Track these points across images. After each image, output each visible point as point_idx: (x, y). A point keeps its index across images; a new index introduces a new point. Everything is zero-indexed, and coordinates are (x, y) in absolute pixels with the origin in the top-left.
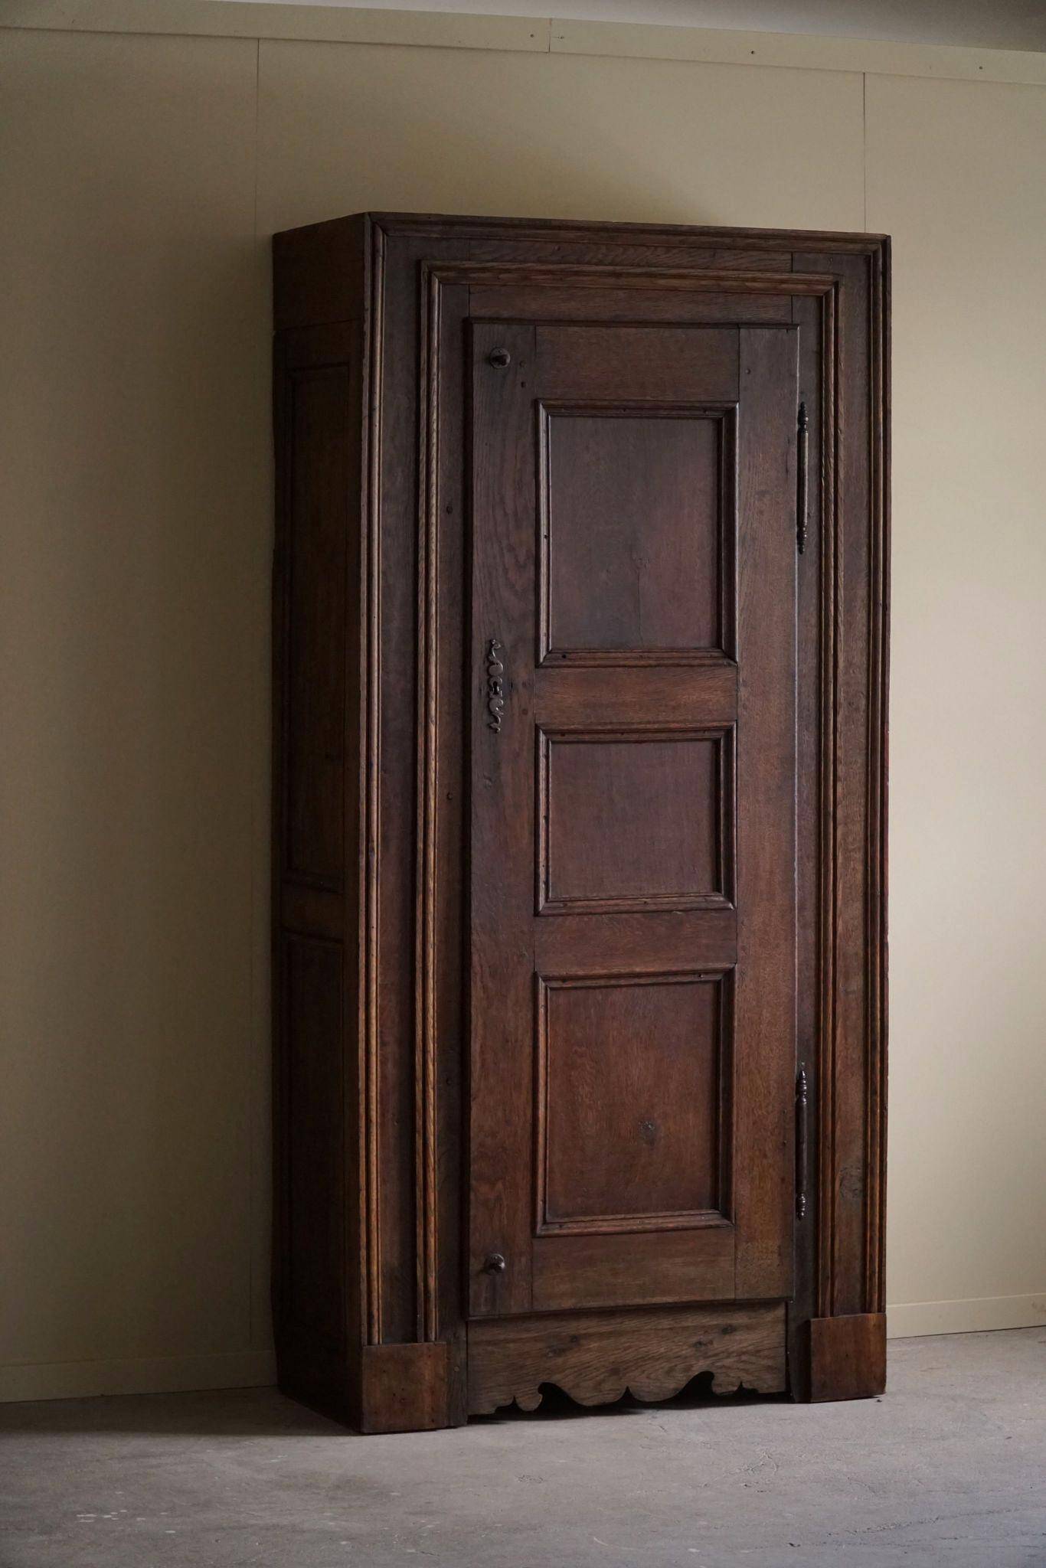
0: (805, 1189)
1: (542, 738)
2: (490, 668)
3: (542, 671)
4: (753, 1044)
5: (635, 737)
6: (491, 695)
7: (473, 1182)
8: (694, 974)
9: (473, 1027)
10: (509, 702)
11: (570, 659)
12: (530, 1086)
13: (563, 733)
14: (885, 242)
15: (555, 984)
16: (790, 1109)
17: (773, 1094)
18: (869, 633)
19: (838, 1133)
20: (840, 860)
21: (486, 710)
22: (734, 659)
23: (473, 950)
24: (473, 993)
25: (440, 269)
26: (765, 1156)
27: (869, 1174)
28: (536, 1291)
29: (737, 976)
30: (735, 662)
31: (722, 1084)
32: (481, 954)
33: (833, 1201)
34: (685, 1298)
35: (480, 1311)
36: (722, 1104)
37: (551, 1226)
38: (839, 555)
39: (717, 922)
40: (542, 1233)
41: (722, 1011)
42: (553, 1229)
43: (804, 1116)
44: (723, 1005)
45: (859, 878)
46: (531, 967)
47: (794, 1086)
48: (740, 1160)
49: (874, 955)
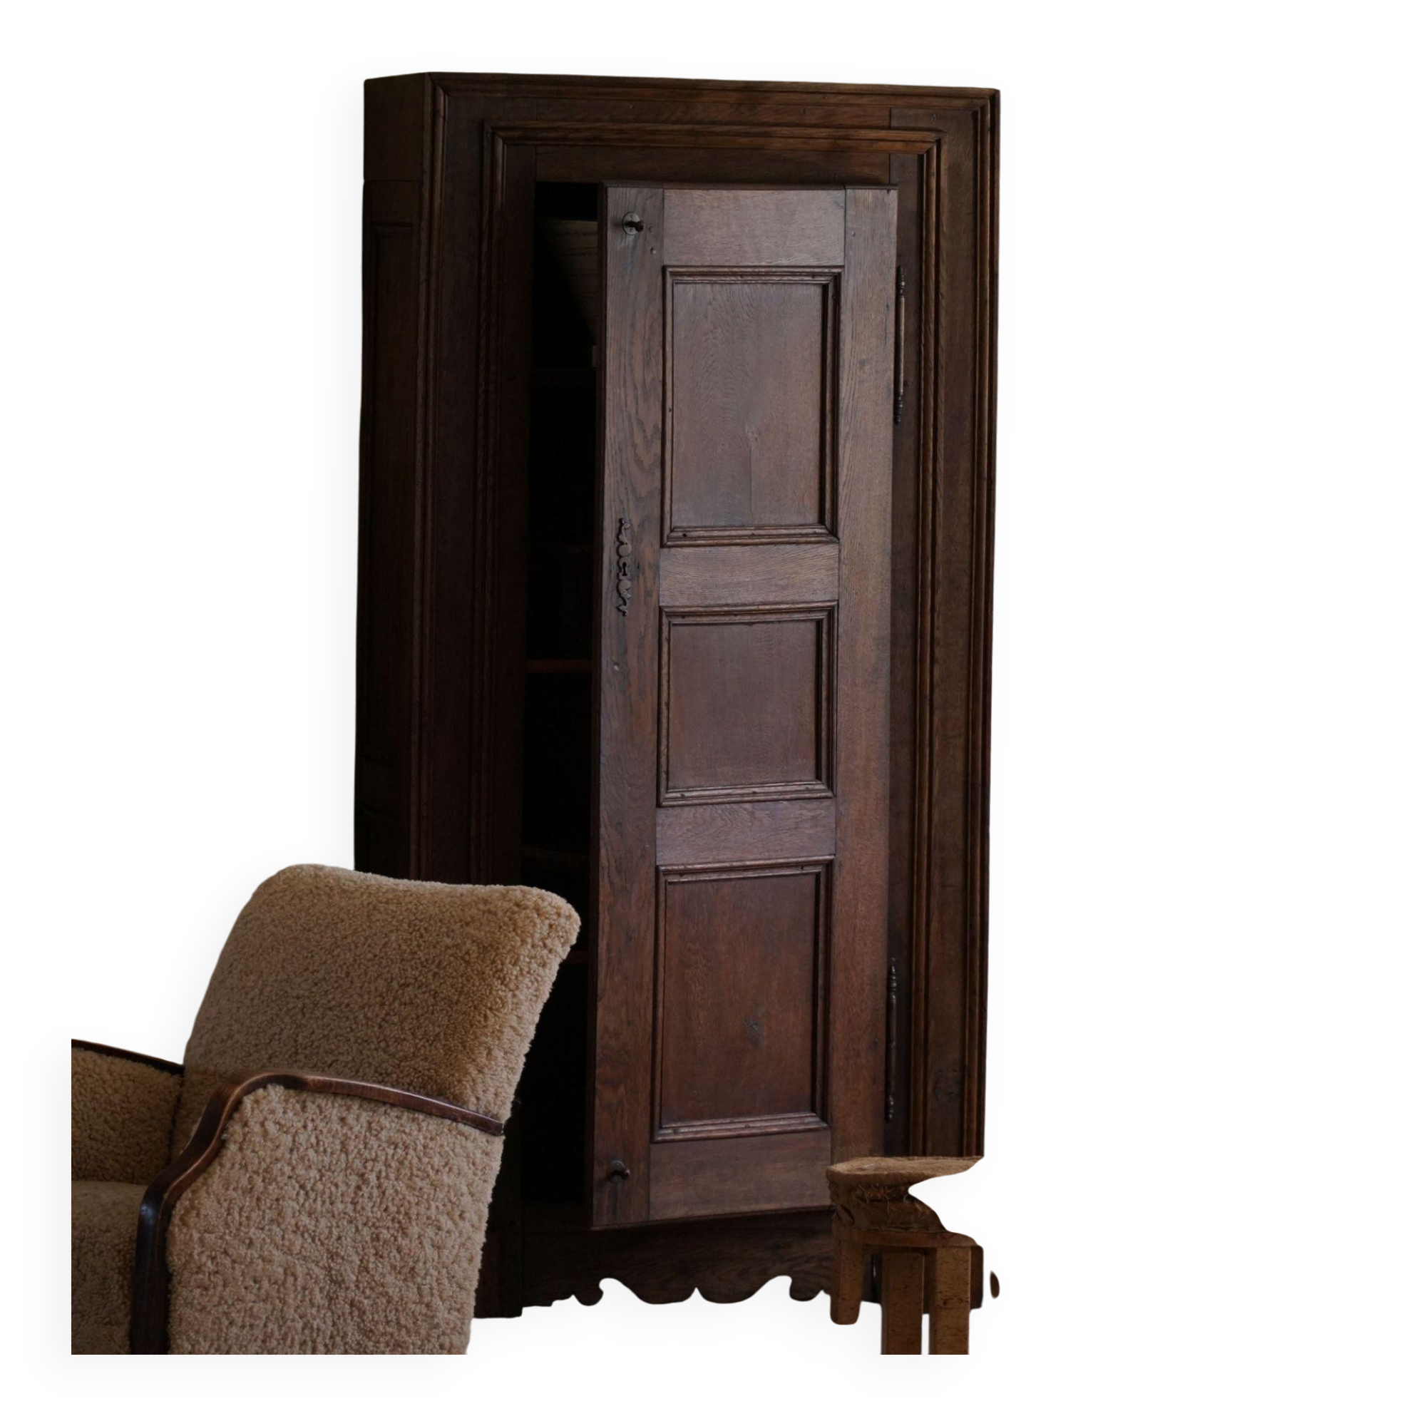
0: (893, 1089)
1: (665, 621)
2: (620, 550)
3: (665, 550)
4: (850, 939)
5: (747, 619)
6: (621, 574)
7: (598, 1086)
8: (798, 866)
9: (600, 925)
10: (636, 582)
11: (691, 538)
12: (651, 986)
13: (683, 615)
15: (673, 879)
16: (882, 1005)
17: (866, 991)
18: (972, 507)
19: (931, 1033)
20: (937, 747)
21: (615, 591)
22: (837, 536)
23: (601, 845)
24: (601, 889)
25: (502, 129)
26: (858, 1056)
27: (966, 1078)
28: (652, 1200)
29: (836, 868)
30: (839, 539)
31: (821, 981)
32: (609, 848)
33: (925, 1104)
34: (786, 1205)
35: (603, 1220)
36: (820, 1002)
37: (666, 1132)
38: (939, 426)
39: (819, 812)
40: (660, 1138)
41: (822, 905)
42: (669, 1134)
43: (894, 1013)
44: (822, 898)
45: (959, 766)
46: (653, 862)
47: (885, 982)
48: (837, 1060)
49: (973, 847)
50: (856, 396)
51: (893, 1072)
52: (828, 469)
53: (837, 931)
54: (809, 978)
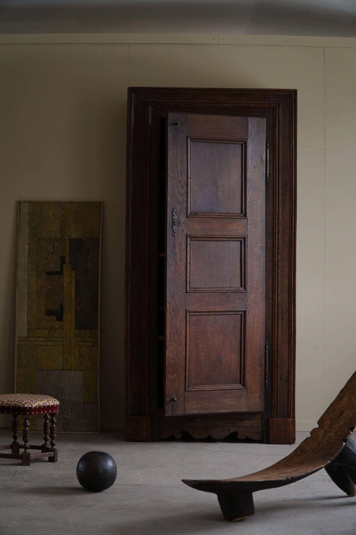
0: (267, 378)
1: (188, 239)
2: (173, 218)
3: (188, 218)
4: (252, 333)
5: (216, 239)
6: (173, 225)
7: (166, 373)
8: (234, 312)
9: (167, 326)
10: (178, 227)
11: (197, 215)
12: (184, 345)
13: (195, 237)
14: (295, 91)
15: (191, 314)
16: (263, 354)
17: (258, 349)
18: (290, 210)
19: (279, 362)
20: (280, 278)
21: (171, 229)
22: (246, 217)
23: (167, 302)
26: (255, 368)
27: (290, 375)
28: (186, 408)
29: (247, 313)
30: (247, 218)
31: (242, 346)
32: (170, 304)
33: (277, 383)
34: (231, 411)
35: (169, 412)
36: (242, 352)
37: (190, 388)
38: (279, 186)
39: (241, 296)
40: (188, 390)
41: (243, 323)
42: (191, 389)
43: (267, 356)
44: (243, 321)
45: (287, 284)
46: (185, 308)
47: (264, 347)
48: (248, 369)
49: (291, 308)
50: (253, 177)
51: (267, 373)
52: (243, 197)
53: (247, 331)
54: (239, 345)
